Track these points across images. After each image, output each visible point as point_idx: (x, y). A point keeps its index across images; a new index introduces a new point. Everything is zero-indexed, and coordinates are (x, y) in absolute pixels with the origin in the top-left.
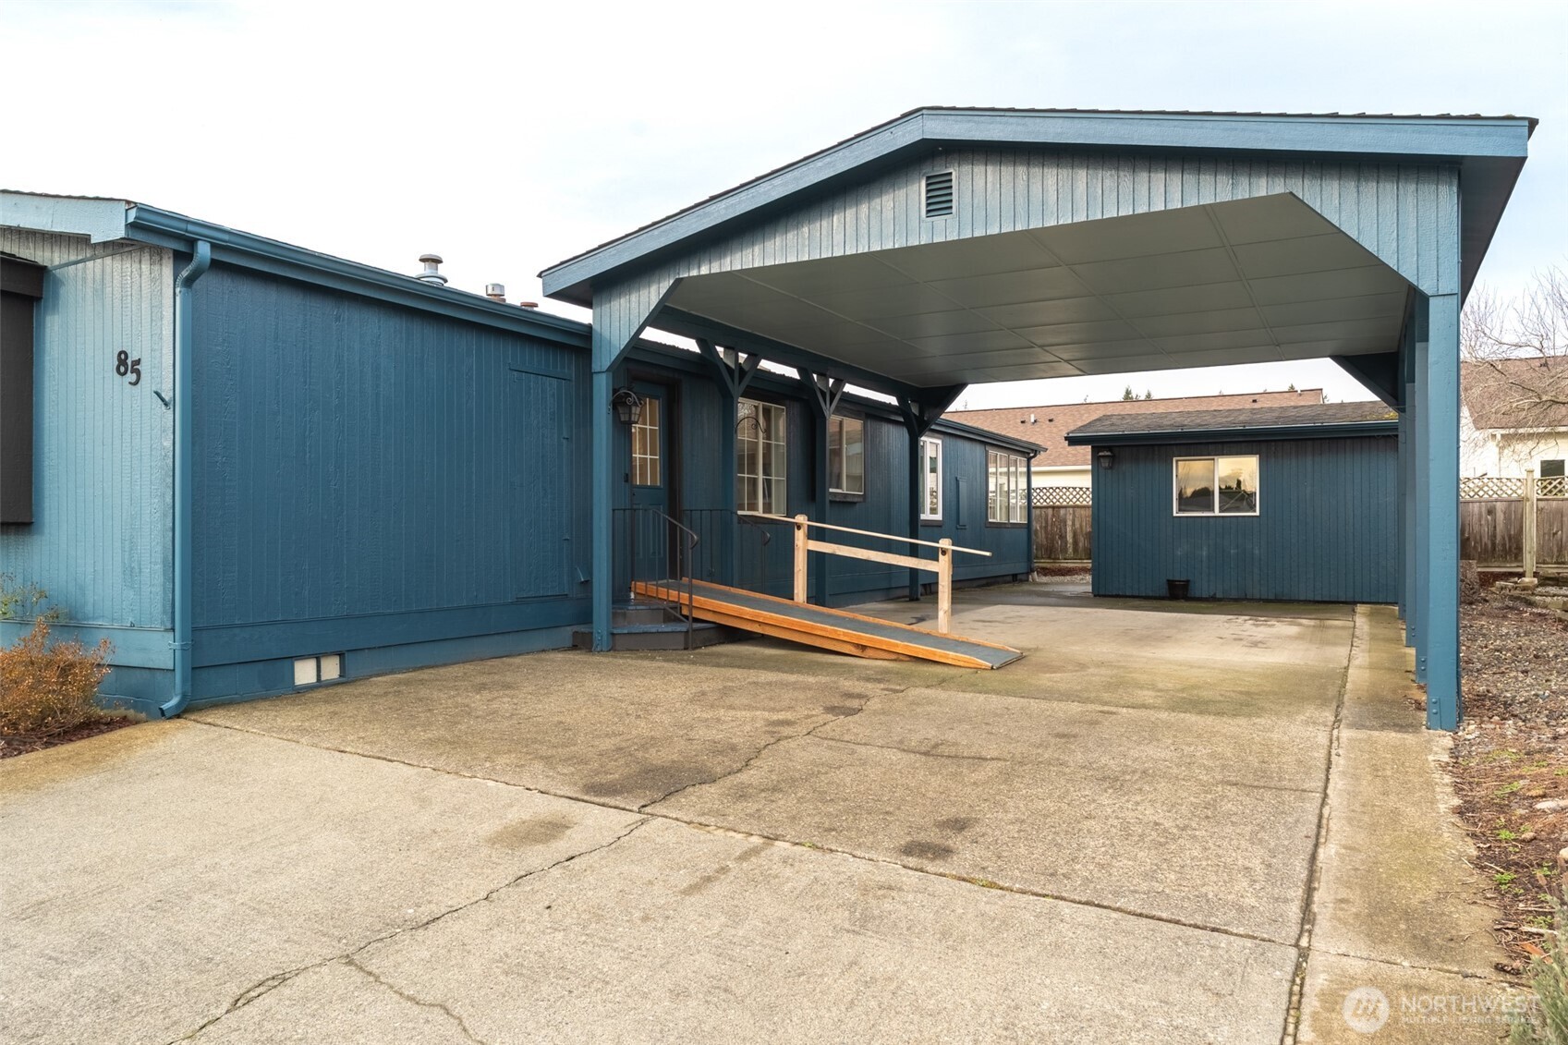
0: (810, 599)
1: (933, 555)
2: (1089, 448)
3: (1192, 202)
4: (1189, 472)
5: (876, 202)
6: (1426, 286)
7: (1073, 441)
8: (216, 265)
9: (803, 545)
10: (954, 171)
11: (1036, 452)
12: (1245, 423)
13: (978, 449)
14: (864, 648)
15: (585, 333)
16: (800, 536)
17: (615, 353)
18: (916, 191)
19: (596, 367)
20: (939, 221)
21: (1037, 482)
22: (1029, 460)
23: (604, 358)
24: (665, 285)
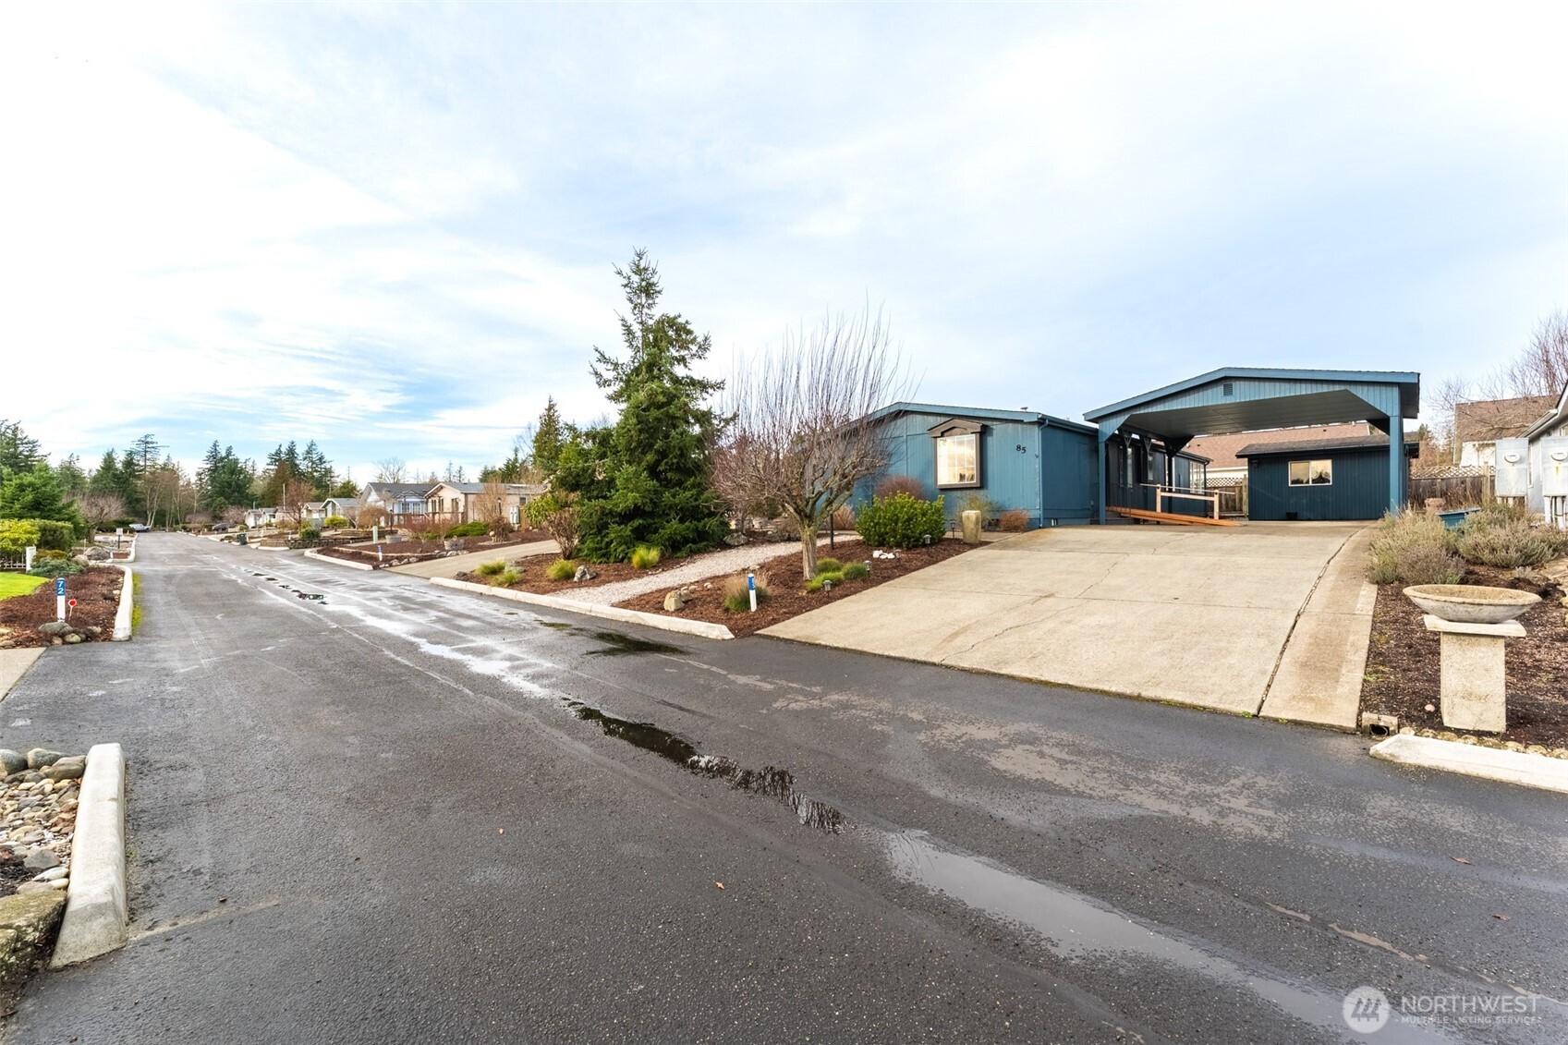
0: (1162, 511)
1: (1212, 495)
2: (1247, 459)
3: (1315, 392)
4: (1296, 470)
5: (1206, 392)
6: (1389, 414)
7: (1238, 457)
8: (1049, 425)
9: (1159, 494)
10: (1234, 384)
11: (1208, 462)
12: (1325, 446)
13: (1186, 461)
14: (1192, 522)
15: (1097, 430)
16: (1158, 491)
17: (1107, 437)
18: (1221, 389)
19: (1100, 441)
20: (1229, 397)
21: (1208, 476)
22: (1205, 466)
23: (1102, 439)
24: (1127, 417)
